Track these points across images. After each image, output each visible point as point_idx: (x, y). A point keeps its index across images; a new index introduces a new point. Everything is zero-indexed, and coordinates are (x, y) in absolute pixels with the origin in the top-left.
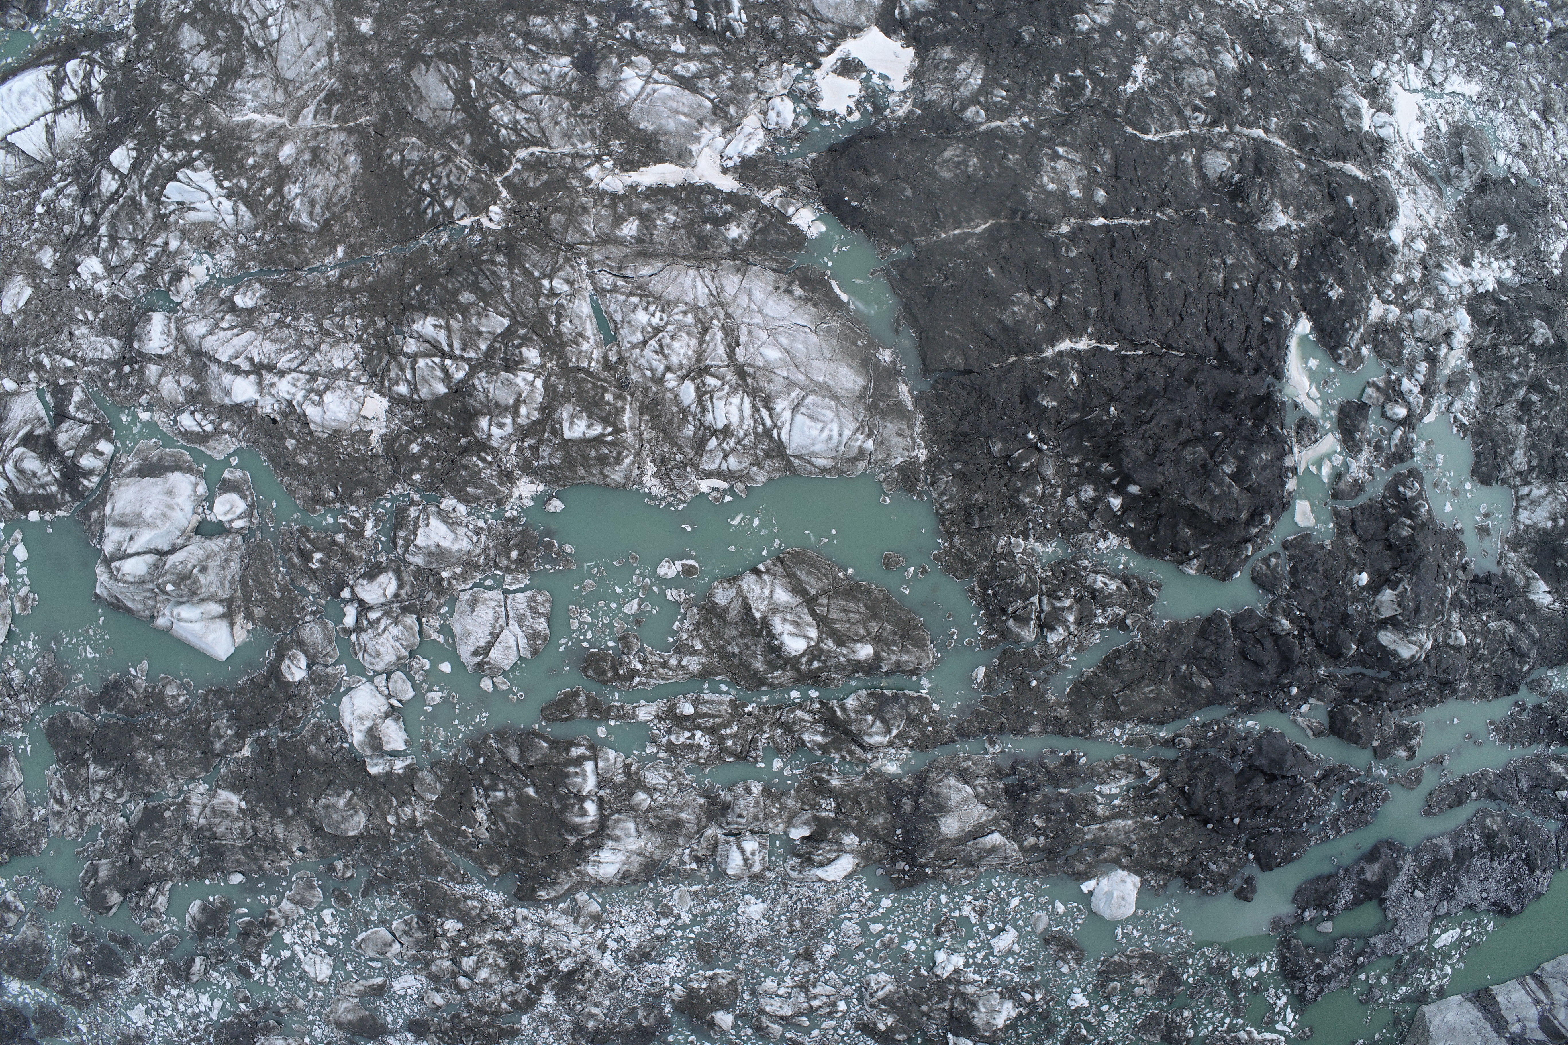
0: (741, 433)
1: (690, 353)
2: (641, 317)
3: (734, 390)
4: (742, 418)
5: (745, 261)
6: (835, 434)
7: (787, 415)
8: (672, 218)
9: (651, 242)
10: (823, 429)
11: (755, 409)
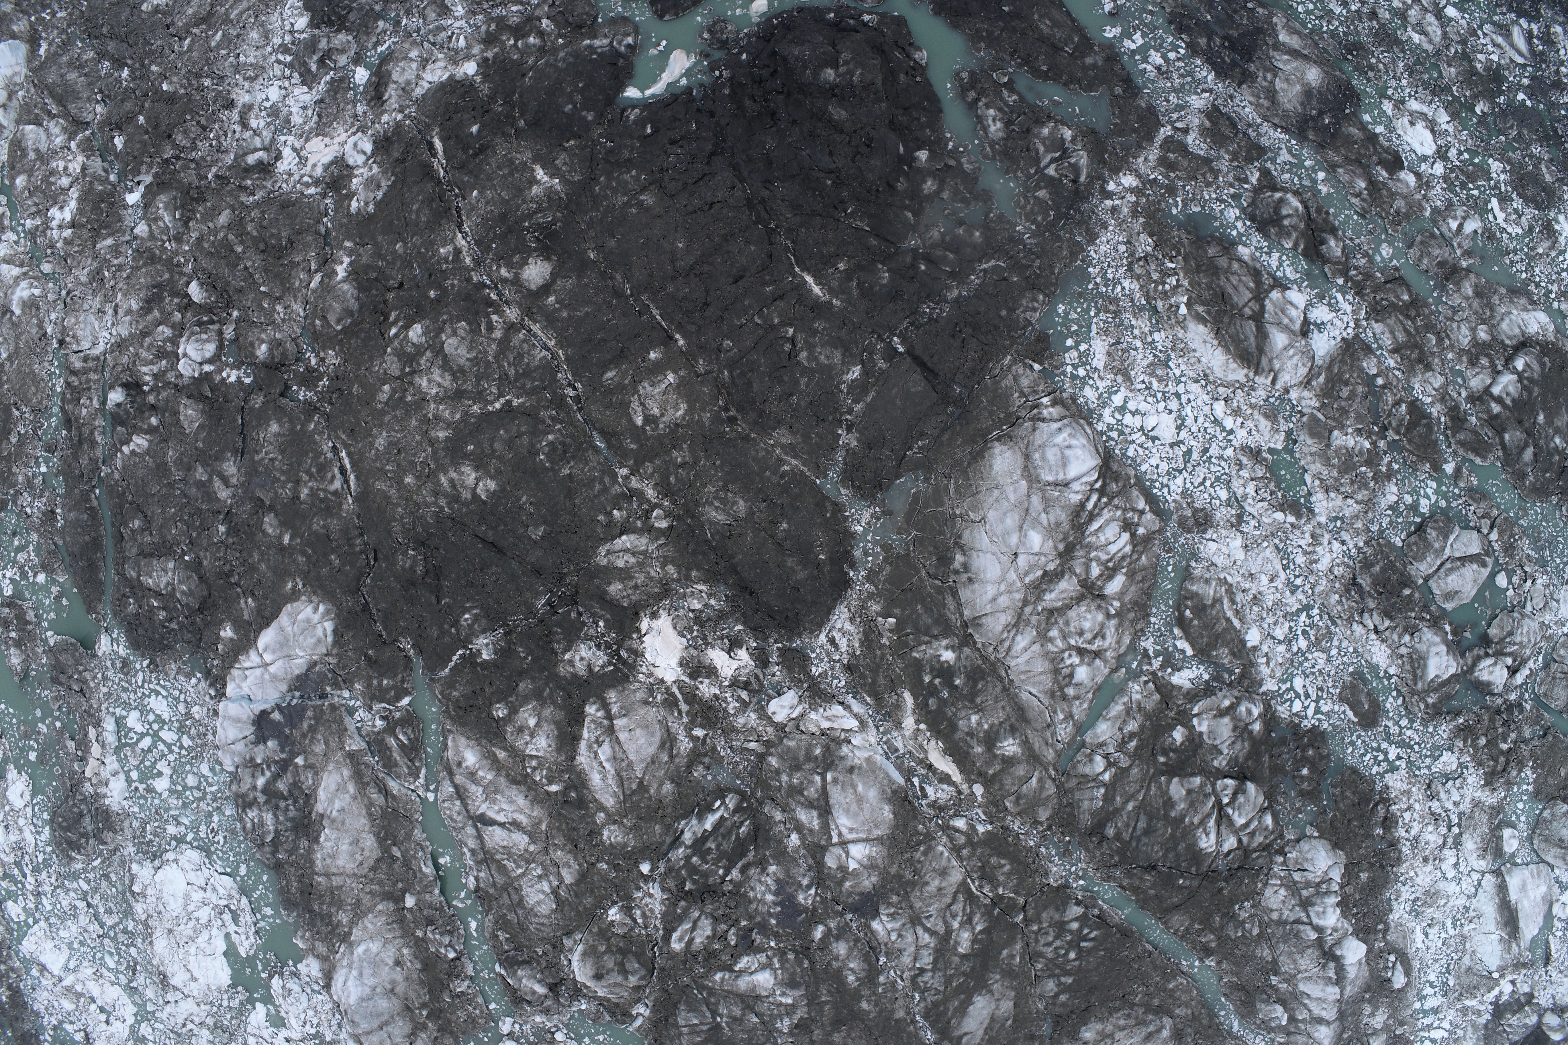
0: (1119, 513)
1: (1084, 609)
2: (1082, 673)
3: (1090, 547)
4: (1108, 522)
5: (965, 625)
6: (1065, 435)
7: (1076, 486)
8: (974, 718)
9: (1008, 718)
10: (1069, 447)
11: (1092, 517)
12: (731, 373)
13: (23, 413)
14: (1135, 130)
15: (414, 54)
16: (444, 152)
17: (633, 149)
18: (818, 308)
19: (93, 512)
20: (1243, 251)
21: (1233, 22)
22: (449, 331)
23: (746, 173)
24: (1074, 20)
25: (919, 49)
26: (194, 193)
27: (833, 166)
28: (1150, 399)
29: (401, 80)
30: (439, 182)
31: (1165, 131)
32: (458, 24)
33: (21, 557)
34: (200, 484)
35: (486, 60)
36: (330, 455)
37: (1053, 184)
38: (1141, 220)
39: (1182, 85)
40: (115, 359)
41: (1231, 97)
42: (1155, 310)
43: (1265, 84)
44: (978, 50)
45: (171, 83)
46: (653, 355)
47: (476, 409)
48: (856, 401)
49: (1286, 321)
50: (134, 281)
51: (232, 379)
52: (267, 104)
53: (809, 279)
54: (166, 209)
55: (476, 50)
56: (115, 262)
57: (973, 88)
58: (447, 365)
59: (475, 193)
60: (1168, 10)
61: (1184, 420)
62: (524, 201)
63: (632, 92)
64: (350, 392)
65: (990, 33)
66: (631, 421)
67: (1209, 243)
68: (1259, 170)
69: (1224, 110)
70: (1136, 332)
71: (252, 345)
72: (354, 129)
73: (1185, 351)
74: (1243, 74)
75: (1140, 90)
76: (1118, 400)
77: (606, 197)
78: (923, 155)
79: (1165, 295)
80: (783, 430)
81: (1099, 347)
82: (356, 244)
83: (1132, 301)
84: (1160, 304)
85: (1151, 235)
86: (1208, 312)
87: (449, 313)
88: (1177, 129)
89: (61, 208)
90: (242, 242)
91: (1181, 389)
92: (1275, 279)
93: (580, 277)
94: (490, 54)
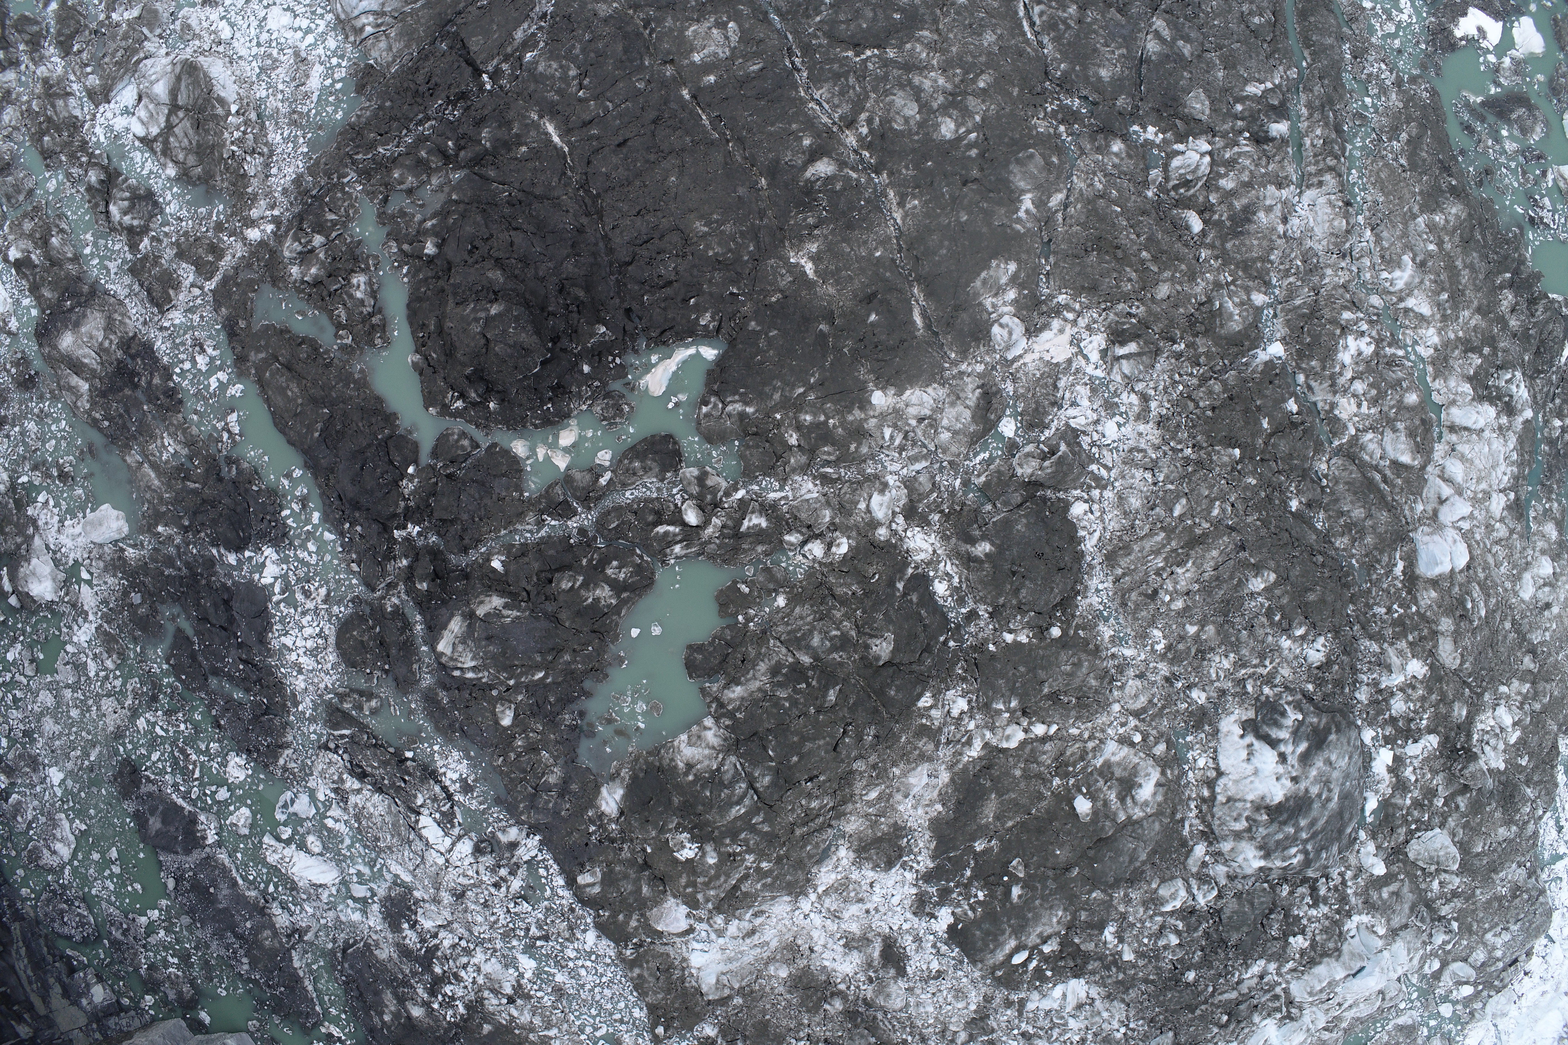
12: (642, 63)
13: (1396, 159)
14: (238, 285)
15: (945, 436)
16: (911, 311)
17: (710, 281)
18: (551, 111)
19: (1307, 43)
20: (171, 171)
21: (125, 405)
22: (912, 122)
23: (601, 244)
24: (268, 401)
25: (415, 365)
26: (1200, 328)
27: (512, 233)
28: (283, 40)
29: (960, 408)
30: (918, 280)
31: (210, 285)
32: (896, 467)
33: (1391, 28)
34: (1187, 39)
35: (862, 408)
36: (1046, 40)
37: (320, 228)
38: (250, 190)
39: (185, 333)
40: (1283, 168)
41: (145, 323)
42: (259, 116)
43: (112, 337)
44: (362, 371)
45: (1230, 456)
46: (712, 78)
47: (891, 53)
48: (534, 35)
49: (151, 106)
50: (1265, 243)
51: (1151, 129)
52: (1118, 418)
53: (556, 139)
54: (1231, 315)
55: (873, 422)
56: (1292, 279)
57: (373, 326)
58: (917, 93)
59: (878, 254)
60: (180, 415)
61: (260, 26)
62: (826, 237)
63: (709, 353)
64: (1021, 90)
65: (347, 386)
66: (740, 26)
67: (199, 178)
68: (139, 251)
69: (155, 310)
70: (280, 96)
71: (1129, 156)
72: (1015, 365)
73: (241, 81)
74: (129, 347)
75: (224, 327)
76: (310, 39)
77: (742, 234)
78: (430, 249)
79: (247, 123)
80: (602, 14)
81: (314, 83)
82: (1010, 227)
83: (277, 124)
84: (253, 116)
85: (245, 175)
86: (214, 107)
87: (912, 140)
88: (201, 288)
89: (1360, 354)
90: (1143, 262)
91: (255, 50)
92: (153, 151)
93: (777, 161)
94: (857, 414)
